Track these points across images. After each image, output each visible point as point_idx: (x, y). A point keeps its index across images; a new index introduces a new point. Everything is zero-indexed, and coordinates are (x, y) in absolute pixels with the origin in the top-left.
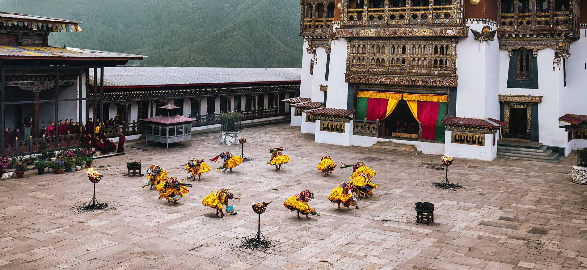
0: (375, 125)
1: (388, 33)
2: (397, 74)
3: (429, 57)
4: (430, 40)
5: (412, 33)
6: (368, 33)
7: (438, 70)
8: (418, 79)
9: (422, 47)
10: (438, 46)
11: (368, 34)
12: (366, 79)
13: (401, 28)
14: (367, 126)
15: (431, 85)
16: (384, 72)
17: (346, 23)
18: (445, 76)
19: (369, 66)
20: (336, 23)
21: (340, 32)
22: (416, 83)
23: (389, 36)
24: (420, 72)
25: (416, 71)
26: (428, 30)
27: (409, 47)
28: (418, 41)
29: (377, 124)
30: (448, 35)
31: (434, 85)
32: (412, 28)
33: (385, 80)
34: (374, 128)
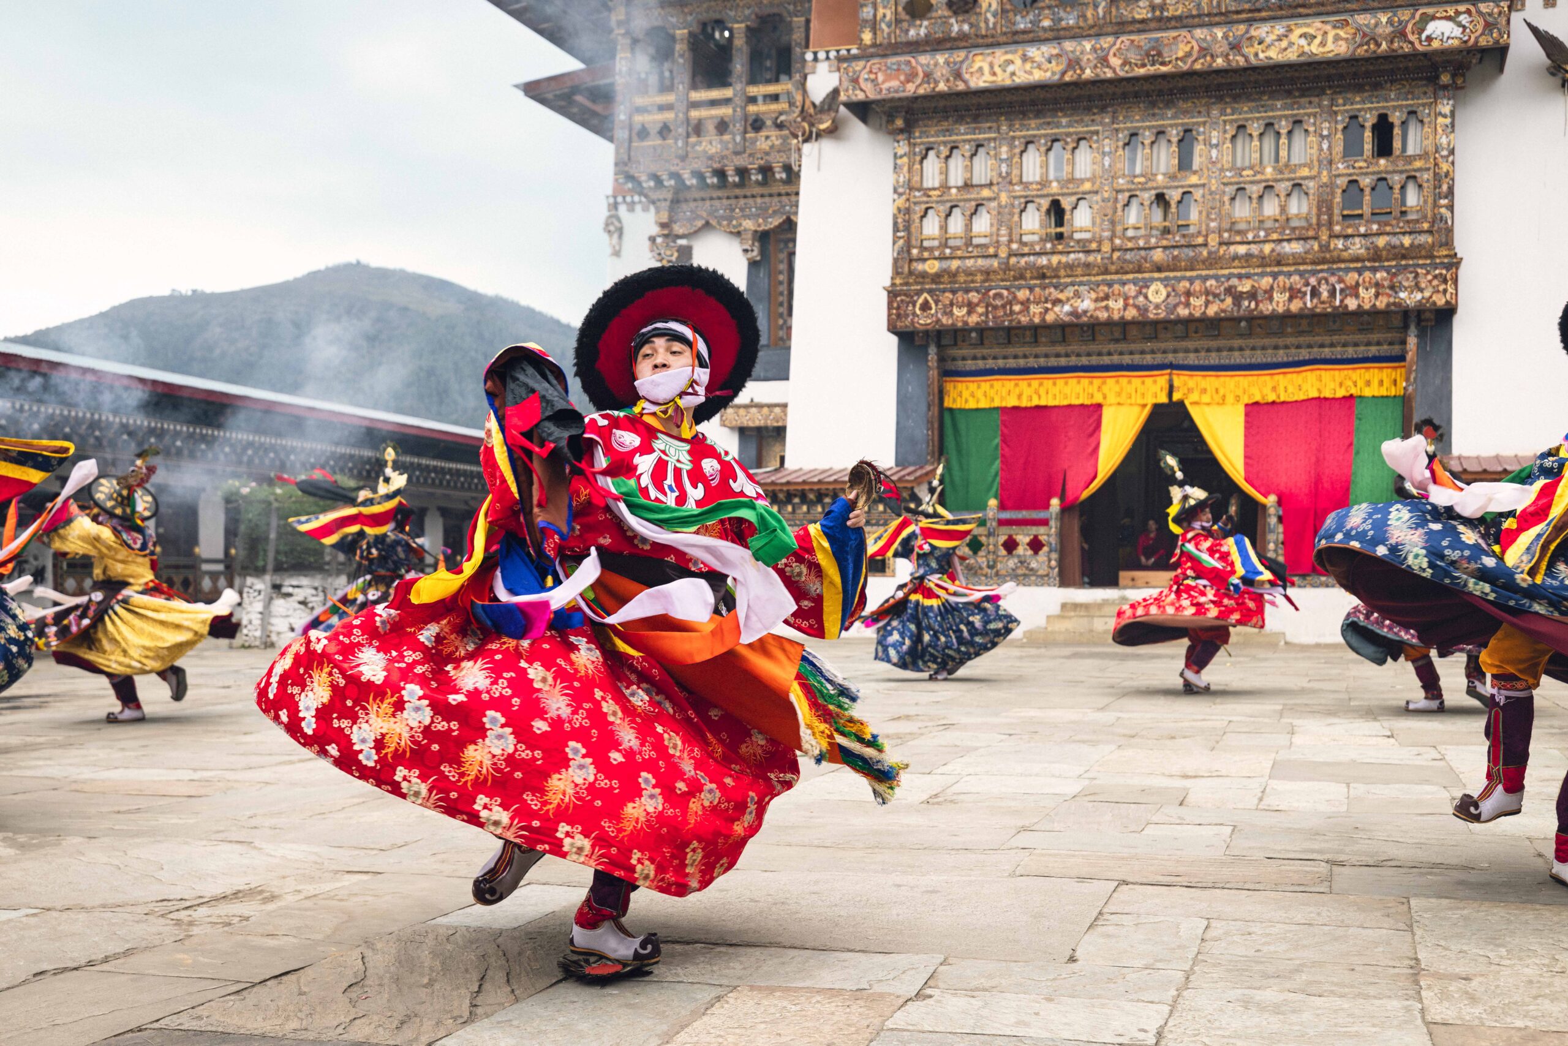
0: (1042, 530)
1: (1115, 62)
2: (1159, 269)
3: (1319, 173)
4: (1324, 93)
5: (1246, 50)
6: (1010, 68)
7: (1365, 236)
8: (1266, 282)
9: (1284, 131)
10: (1365, 120)
11: (1013, 74)
12: (995, 308)
13: (1184, 32)
14: (1002, 539)
15: (1335, 308)
16: (1087, 265)
17: (889, 34)
18: (1404, 257)
19: (1011, 241)
20: (822, 55)
21: (864, 75)
22: (1257, 305)
23: (1122, 74)
24: (1273, 250)
25: (1254, 249)
26: (1328, 27)
27: (1214, 133)
28: (1260, 99)
29: (1052, 523)
30: (1436, 44)
31: (1352, 304)
32: (1242, 28)
33: (1096, 300)
34: (1036, 545)
